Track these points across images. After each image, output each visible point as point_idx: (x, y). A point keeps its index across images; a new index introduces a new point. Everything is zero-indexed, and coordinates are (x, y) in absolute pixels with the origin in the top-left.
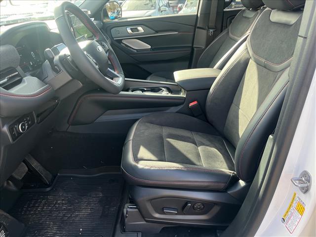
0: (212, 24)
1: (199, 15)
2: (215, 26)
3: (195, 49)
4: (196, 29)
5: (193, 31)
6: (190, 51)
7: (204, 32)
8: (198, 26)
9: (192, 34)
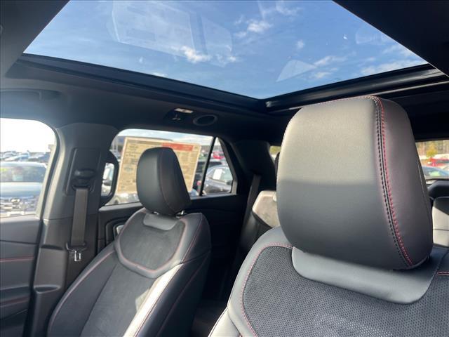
0: (77, 237)
1: (46, 221)
2: (85, 242)
3: (38, 293)
4: (40, 250)
5: (32, 253)
6: (27, 300)
7: (60, 255)
8: (45, 243)
9: (31, 259)
